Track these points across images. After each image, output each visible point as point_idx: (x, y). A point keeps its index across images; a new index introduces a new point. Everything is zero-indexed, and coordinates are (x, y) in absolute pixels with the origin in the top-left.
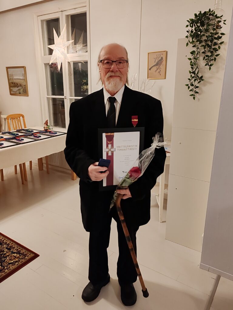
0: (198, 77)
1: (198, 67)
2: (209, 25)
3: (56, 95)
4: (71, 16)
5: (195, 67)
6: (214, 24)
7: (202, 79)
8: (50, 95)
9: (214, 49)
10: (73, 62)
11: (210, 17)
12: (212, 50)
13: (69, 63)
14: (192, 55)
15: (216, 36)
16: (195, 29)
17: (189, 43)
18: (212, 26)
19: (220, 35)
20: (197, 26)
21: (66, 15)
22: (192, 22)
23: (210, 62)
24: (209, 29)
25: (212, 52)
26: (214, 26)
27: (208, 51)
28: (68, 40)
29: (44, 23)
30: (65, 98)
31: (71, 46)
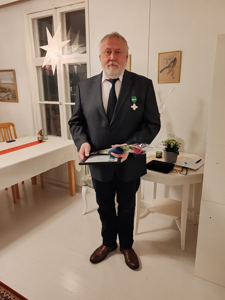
4: (66, 13)
8: (43, 101)
10: (68, 65)
29: (35, 21)
30: (60, 104)
31: (66, 47)
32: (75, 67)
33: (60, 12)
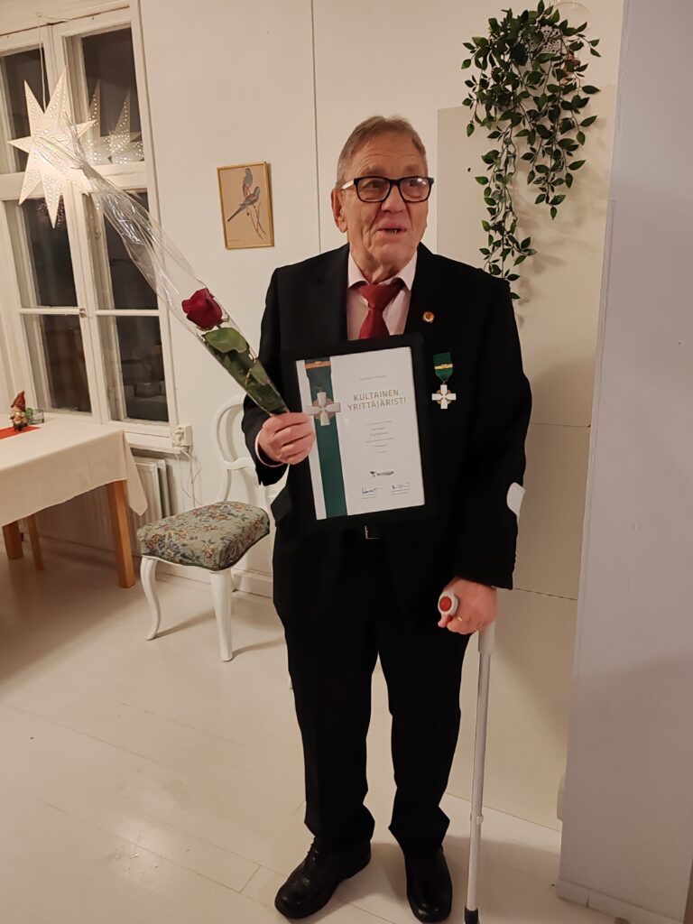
0: (514, 241)
1: (511, 210)
2: (541, 59)
3: (51, 306)
4: (83, 39)
5: (501, 207)
6: (558, 54)
7: (529, 248)
8: (32, 305)
9: (563, 143)
11: (543, 29)
12: (558, 147)
13: (87, 197)
14: (489, 165)
15: (569, 98)
16: (495, 75)
17: (476, 125)
18: (554, 63)
19: (583, 95)
20: (502, 62)
21: (67, 38)
22: (483, 50)
23: (553, 190)
24: (544, 72)
25: (556, 155)
26: (560, 64)
27: (543, 151)
28: (78, 120)
30: (82, 314)
31: (89, 138)
33: (63, 37)
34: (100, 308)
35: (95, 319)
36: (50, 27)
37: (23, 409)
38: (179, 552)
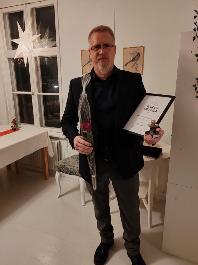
3: (22, 91)
4: (36, 9)
8: (15, 91)
10: (39, 57)
13: (35, 58)
17: (196, 37)
21: (31, 8)
28: (34, 34)
29: (6, 16)
30: (32, 94)
31: (37, 41)
32: (46, 59)
34: (38, 92)
35: (37, 95)
36: (26, 5)
37: (15, 124)
38: (69, 171)
